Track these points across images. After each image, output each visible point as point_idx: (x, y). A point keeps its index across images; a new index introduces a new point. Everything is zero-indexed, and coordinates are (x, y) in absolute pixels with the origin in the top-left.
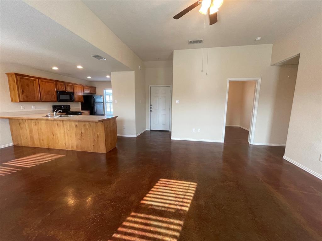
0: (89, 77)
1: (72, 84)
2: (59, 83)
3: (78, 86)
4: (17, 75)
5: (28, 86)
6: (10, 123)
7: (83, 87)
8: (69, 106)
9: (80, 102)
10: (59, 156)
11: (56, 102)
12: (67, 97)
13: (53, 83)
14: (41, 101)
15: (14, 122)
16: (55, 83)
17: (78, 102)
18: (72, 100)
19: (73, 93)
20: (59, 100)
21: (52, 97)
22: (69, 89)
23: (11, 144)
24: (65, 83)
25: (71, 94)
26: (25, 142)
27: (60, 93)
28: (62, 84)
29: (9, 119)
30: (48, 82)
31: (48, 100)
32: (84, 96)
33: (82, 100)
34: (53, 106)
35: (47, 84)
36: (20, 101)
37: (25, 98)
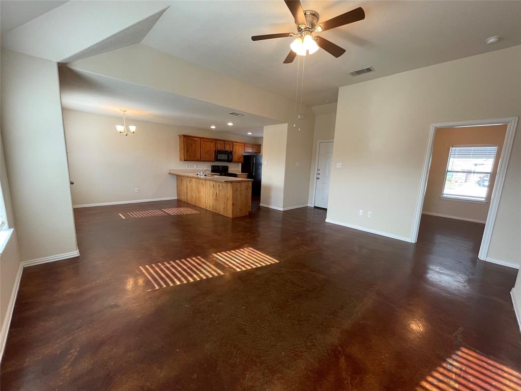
0: (250, 134)
1: (232, 142)
2: (219, 142)
3: (239, 144)
4: (185, 136)
5: (192, 146)
6: (177, 179)
7: (245, 145)
8: (227, 167)
9: (240, 162)
10: (194, 212)
11: (213, 161)
12: (224, 157)
13: (212, 142)
14: (200, 161)
15: (179, 178)
16: (214, 142)
17: (238, 162)
18: (230, 160)
19: (231, 153)
20: (217, 160)
21: (210, 156)
22: (228, 148)
23: (176, 198)
24: (224, 141)
25: (230, 153)
26: (183, 198)
27: (218, 152)
28: (221, 142)
29: (177, 175)
30: (208, 141)
31: (207, 160)
32: (245, 156)
33: (242, 160)
34: (212, 166)
35: (207, 143)
36: (184, 160)
37: (188, 157)
